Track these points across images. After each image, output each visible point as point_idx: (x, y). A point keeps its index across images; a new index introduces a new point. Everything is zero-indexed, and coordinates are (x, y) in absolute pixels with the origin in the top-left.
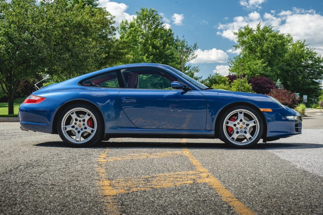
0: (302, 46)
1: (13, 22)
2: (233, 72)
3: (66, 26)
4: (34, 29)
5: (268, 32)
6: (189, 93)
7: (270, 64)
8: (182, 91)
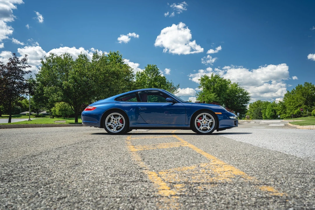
0: (236, 86)
1: (77, 71)
2: (199, 100)
3: (106, 73)
4: (89, 75)
5: (217, 78)
6: (176, 104)
7: (219, 96)
8: (172, 103)
